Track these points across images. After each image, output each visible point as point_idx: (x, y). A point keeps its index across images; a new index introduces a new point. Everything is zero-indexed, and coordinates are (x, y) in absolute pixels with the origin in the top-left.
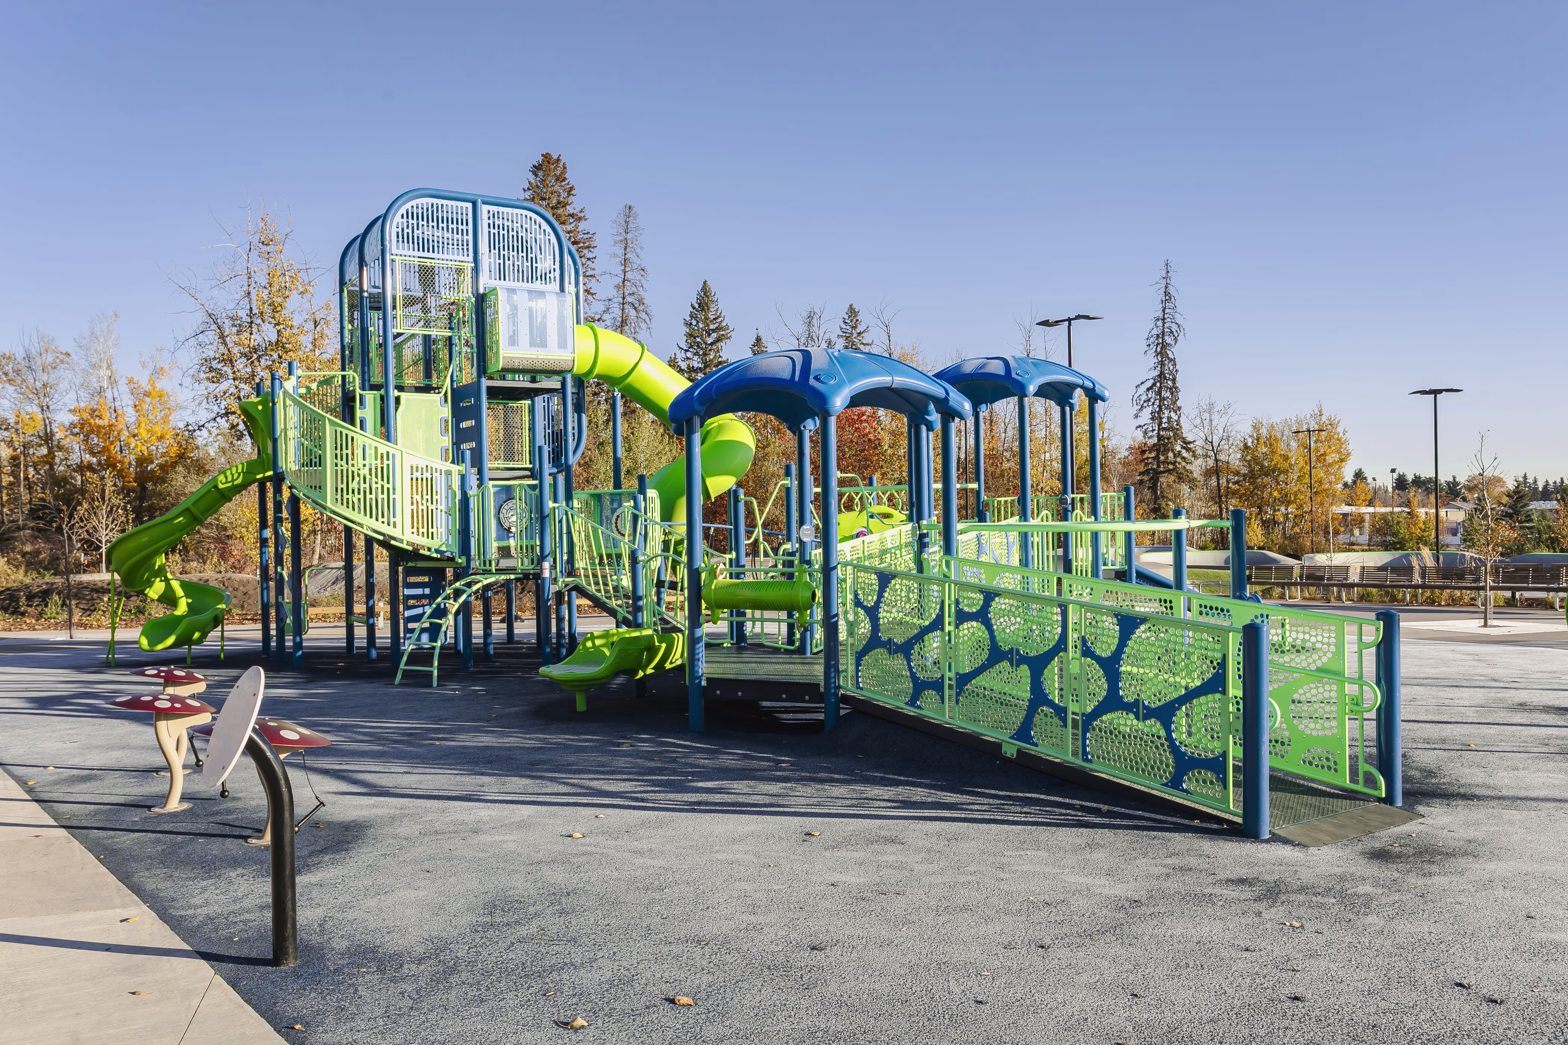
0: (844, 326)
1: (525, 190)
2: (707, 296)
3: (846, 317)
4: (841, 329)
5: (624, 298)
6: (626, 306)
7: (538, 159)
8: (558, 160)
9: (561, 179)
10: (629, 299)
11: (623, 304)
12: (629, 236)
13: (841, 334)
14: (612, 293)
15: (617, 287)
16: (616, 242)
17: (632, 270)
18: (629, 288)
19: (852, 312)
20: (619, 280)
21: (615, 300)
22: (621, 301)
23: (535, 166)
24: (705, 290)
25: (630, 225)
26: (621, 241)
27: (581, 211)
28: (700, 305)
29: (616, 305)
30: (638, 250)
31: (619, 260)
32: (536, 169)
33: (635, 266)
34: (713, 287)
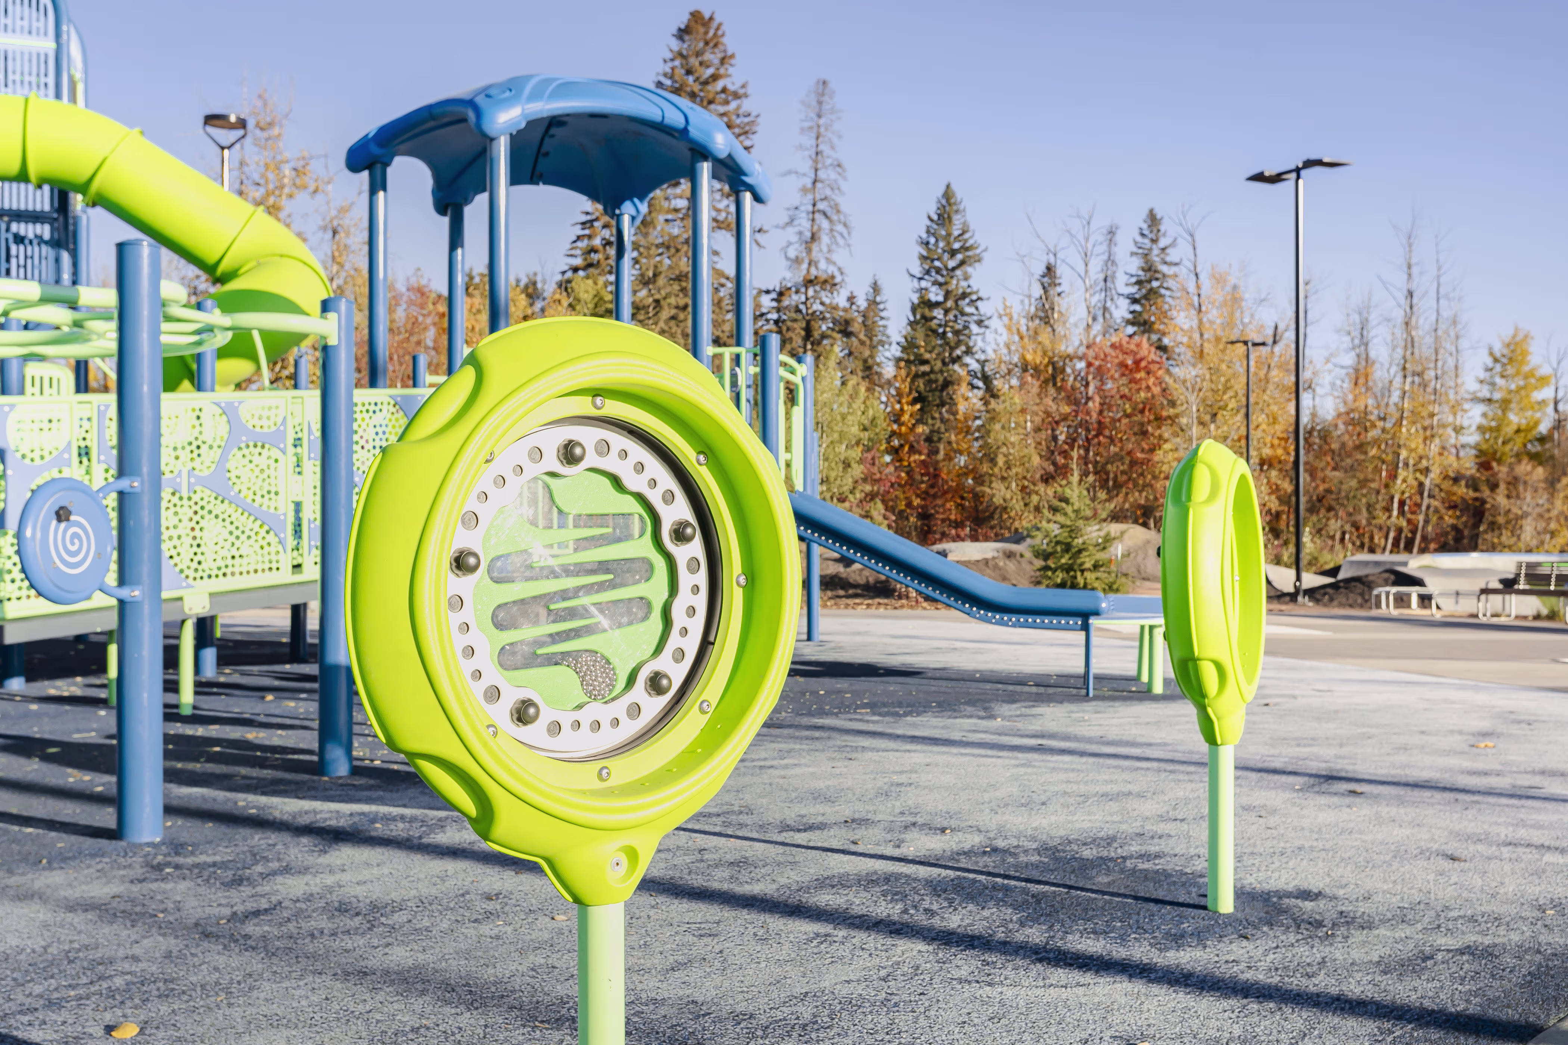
1: (665, 61)
2: (950, 204)
3: (1145, 226)
5: (814, 205)
6: (818, 216)
7: (682, 20)
8: (711, 18)
9: (714, 43)
10: (821, 206)
11: (813, 213)
12: (822, 121)
14: (796, 198)
15: (804, 190)
16: (802, 130)
17: (825, 167)
18: (822, 190)
19: (1153, 220)
20: (808, 182)
21: (802, 208)
22: (810, 208)
23: (680, 30)
24: (948, 194)
25: (826, 107)
26: (811, 128)
27: (743, 86)
28: (939, 215)
29: (804, 215)
30: (835, 140)
31: (807, 153)
32: (683, 33)
33: (828, 162)
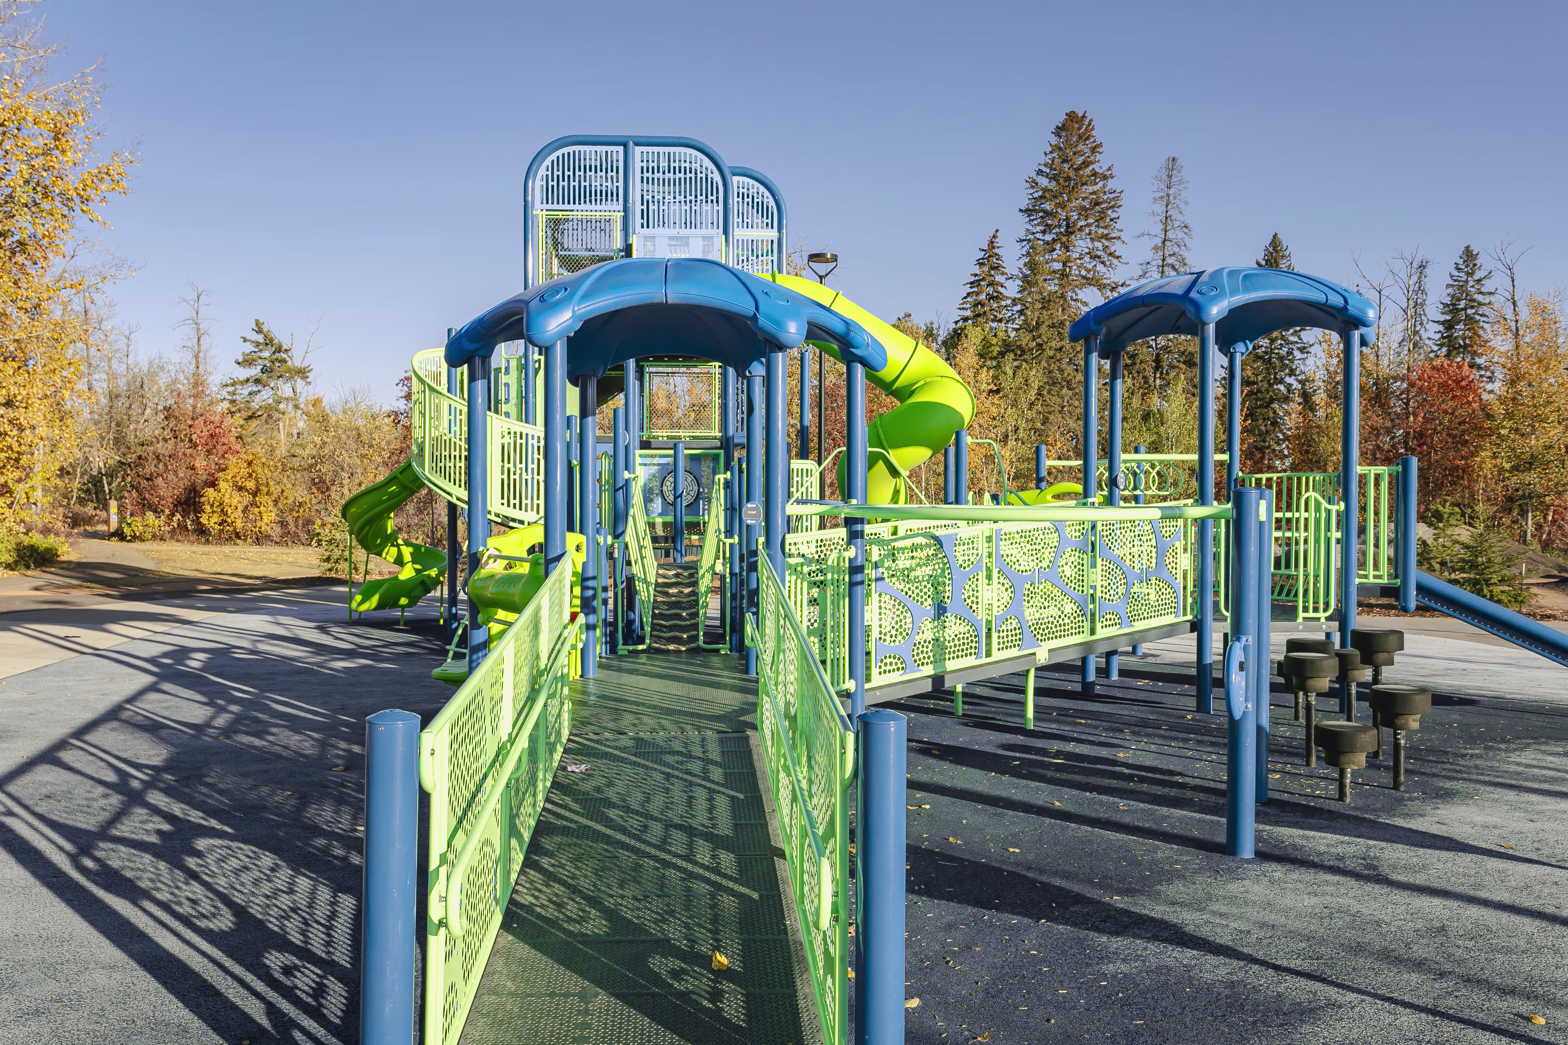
0: (1456, 273)
1: (1046, 154)
2: (1277, 252)
3: (1461, 261)
4: (1452, 276)
5: (1164, 260)
6: (1166, 268)
7: (1061, 118)
8: (1084, 117)
9: (1084, 137)
10: (1170, 261)
11: (1163, 266)
12: (1171, 191)
13: (1451, 282)
14: (1149, 255)
15: (1156, 248)
16: (1155, 200)
17: (1173, 228)
18: (1170, 248)
19: (1469, 255)
20: (1159, 241)
21: (1154, 263)
22: (1161, 263)
23: (1058, 127)
24: (1275, 242)
25: (1174, 179)
26: (1162, 198)
27: (1109, 169)
28: (1267, 261)
29: (1155, 268)
30: (1182, 206)
31: (1158, 218)
32: (1059, 131)
33: (1177, 224)
34: (1285, 240)
